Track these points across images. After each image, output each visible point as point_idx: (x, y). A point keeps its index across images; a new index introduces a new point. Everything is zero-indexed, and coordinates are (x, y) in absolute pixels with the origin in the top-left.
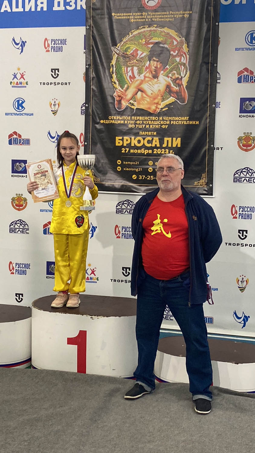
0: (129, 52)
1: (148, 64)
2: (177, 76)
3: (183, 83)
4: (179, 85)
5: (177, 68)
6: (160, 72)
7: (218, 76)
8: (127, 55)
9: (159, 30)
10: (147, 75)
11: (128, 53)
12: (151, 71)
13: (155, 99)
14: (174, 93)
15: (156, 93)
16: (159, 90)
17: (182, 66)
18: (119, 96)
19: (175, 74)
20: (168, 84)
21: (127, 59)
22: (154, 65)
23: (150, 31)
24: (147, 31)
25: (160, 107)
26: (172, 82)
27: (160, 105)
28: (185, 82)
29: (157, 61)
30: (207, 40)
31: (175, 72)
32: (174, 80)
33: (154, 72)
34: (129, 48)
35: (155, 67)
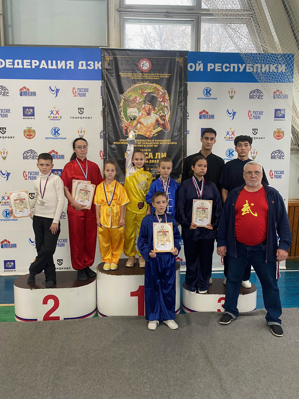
0: (132, 98)
1: (143, 106)
2: (162, 114)
3: (167, 119)
4: (164, 120)
5: (162, 109)
6: (152, 111)
7: (188, 115)
8: (130, 100)
9: (151, 85)
10: (144, 113)
11: (130, 99)
12: (146, 111)
13: (149, 128)
14: (161, 125)
15: (150, 125)
16: (152, 123)
17: (166, 108)
18: (126, 126)
19: (161, 113)
20: (157, 119)
21: (130, 103)
22: (147, 107)
23: (144, 85)
24: (143, 85)
25: (153, 133)
26: (160, 118)
27: (152, 132)
28: (167, 118)
29: (150, 105)
30: (180, 92)
31: (161, 111)
32: (161, 116)
33: (148, 112)
34: (131, 95)
35: (149, 108)
